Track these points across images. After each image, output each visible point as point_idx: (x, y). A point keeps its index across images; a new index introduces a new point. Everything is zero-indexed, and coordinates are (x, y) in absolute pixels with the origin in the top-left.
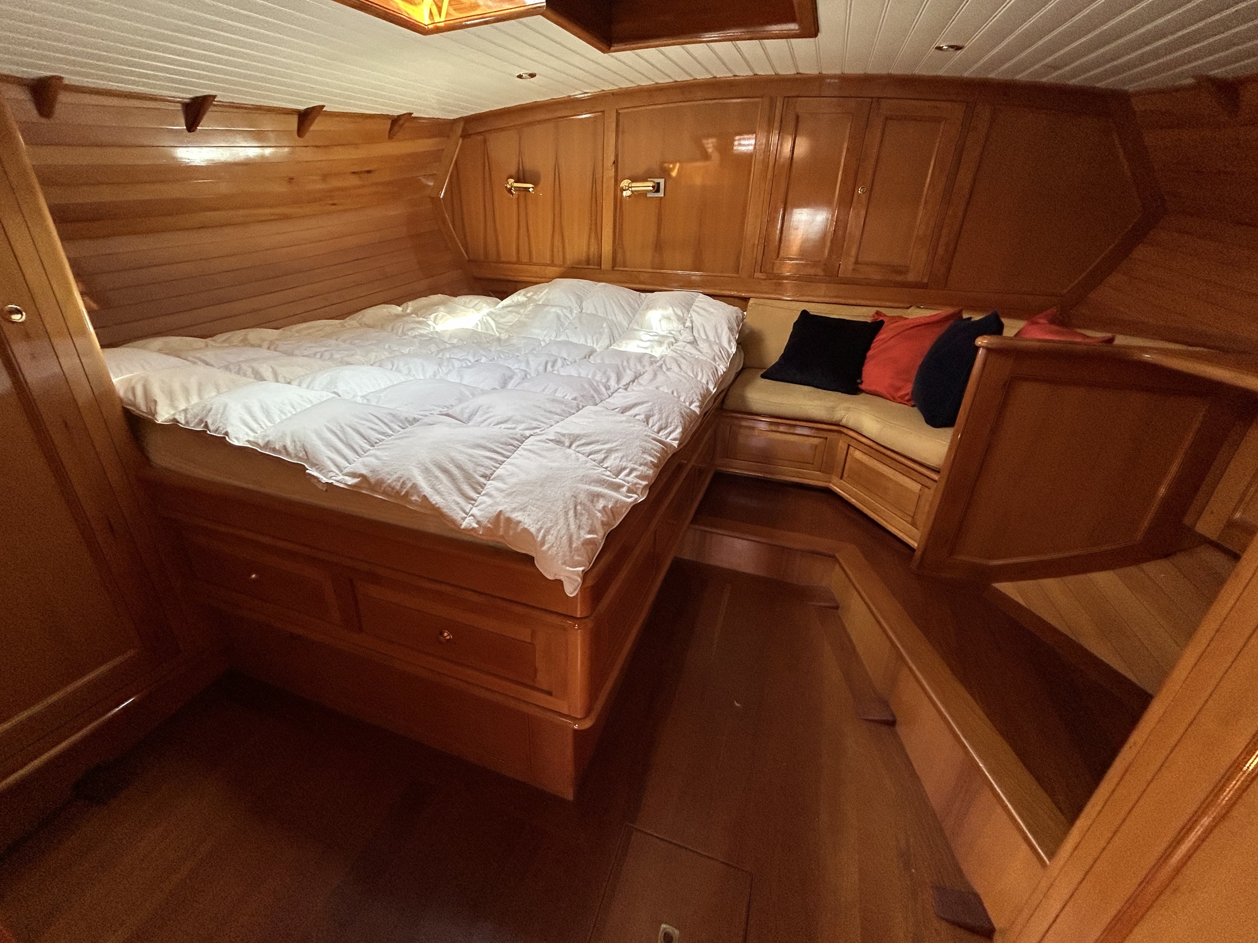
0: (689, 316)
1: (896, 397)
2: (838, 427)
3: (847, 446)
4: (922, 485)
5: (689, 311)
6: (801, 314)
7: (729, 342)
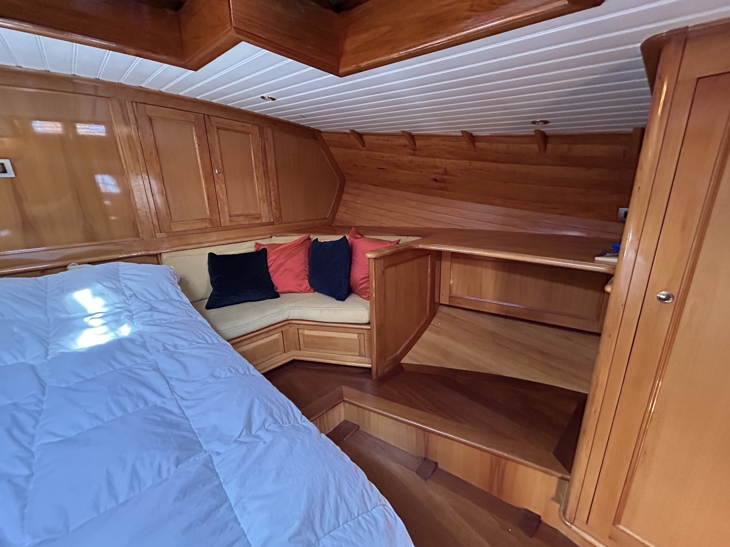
0: (123, 285)
1: (302, 290)
2: (288, 322)
3: (297, 330)
4: (358, 334)
5: (119, 281)
6: (208, 255)
7: (178, 294)
